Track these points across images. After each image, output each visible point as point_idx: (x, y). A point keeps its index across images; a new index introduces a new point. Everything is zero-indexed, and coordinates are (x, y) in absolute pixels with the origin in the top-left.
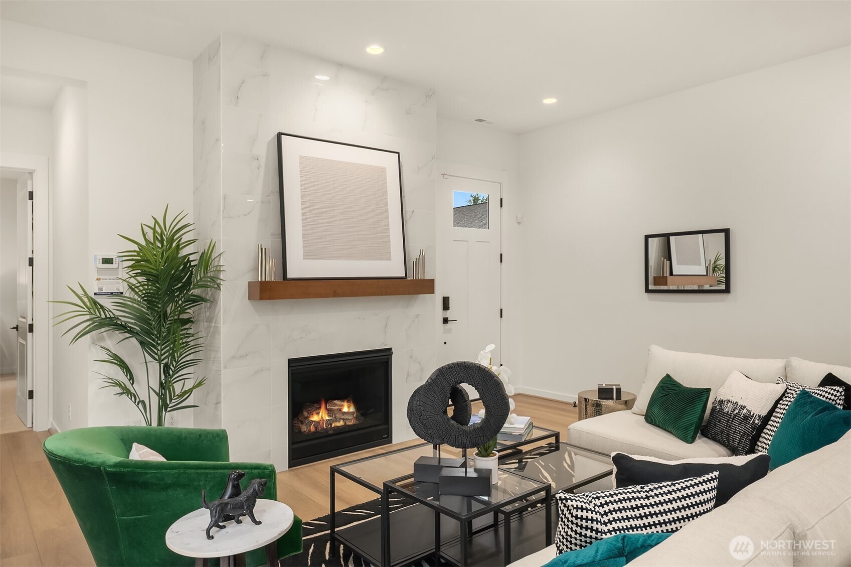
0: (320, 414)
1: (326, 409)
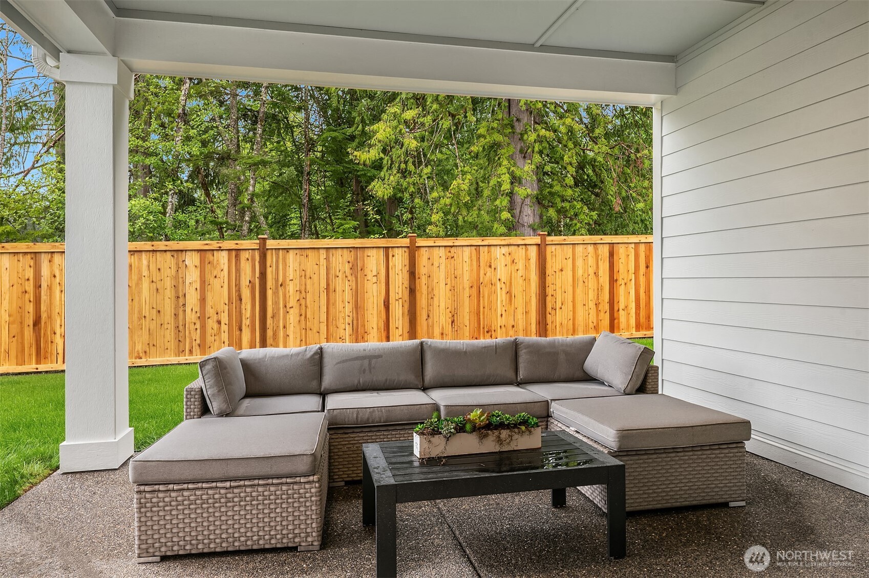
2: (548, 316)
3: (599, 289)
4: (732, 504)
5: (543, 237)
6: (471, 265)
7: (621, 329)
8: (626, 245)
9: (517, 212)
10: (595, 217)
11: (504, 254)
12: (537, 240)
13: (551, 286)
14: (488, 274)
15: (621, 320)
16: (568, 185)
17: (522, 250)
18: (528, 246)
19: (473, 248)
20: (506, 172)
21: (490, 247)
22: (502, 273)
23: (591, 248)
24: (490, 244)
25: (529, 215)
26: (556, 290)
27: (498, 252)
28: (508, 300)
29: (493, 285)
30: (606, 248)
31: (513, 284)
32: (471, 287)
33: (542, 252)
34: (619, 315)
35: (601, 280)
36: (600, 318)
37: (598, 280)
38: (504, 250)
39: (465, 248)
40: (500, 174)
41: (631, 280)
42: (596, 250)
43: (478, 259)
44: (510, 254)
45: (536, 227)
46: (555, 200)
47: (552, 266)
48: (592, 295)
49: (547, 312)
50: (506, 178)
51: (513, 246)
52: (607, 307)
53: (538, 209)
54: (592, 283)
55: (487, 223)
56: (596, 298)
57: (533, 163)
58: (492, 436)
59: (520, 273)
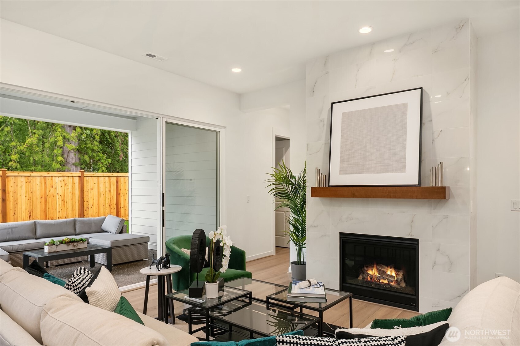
0: (373, 270)
1: (377, 269)
2: (85, 212)
3: (111, 198)
4: (144, 260)
5: (82, 173)
6: (41, 186)
7: (122, 216)
8: (124, 178)
9: (65, 156)
10: (110, 162)
11: (60, 181)
12: (79, 174)
13: (86, 197)
14: (51, 191)
15: (122, 212)
16: (96, 145)
17: (70, 179)
18: (74, 177)
19: (42, 177)
20: (60, 135)
21: (52, 177)
22: (59, 190)
23: (107, 179)
24: (52, 175)
25: (73, 158)
26: (89, 199)
27: (57, 180)
28: (63, 204)
29: (54, 196)
30: (115, 179)
31: (66, 196)
32: (41, 198)
33: (81, 180)
34: (121, 210)
35: (112, 194)
36: (112, 212)
37: (111, 194)
38: (61, 179)
39: (37, 178)
40: (56, 136)
41: (126, 194)
42: (110, 179)
43: (45, 183)
44: (64, 181)
45: (77, 165)
46: (88, 151)
47: (87, 187)
48: (107, 201)
49: (84, 209)
50: (60, 139)
51: (66, 177)
52: (115, 206)
53: (78, 155)
54: (107, 195)
55: (48, 162)
56: (109, 202)
57: (76, 132)
58: (71, 245)
59: (70, 190)
